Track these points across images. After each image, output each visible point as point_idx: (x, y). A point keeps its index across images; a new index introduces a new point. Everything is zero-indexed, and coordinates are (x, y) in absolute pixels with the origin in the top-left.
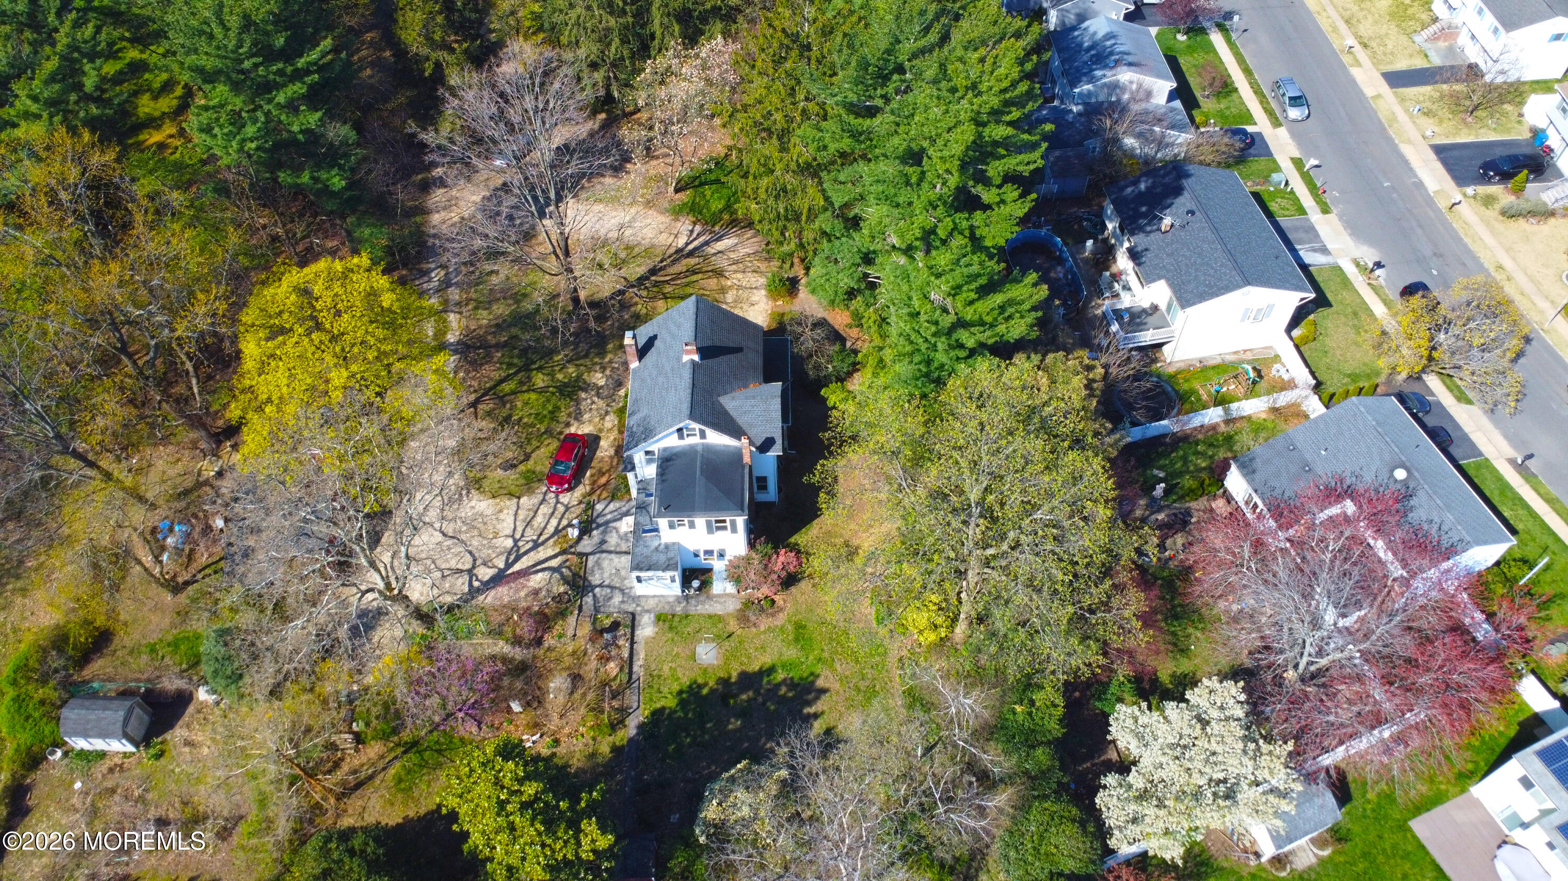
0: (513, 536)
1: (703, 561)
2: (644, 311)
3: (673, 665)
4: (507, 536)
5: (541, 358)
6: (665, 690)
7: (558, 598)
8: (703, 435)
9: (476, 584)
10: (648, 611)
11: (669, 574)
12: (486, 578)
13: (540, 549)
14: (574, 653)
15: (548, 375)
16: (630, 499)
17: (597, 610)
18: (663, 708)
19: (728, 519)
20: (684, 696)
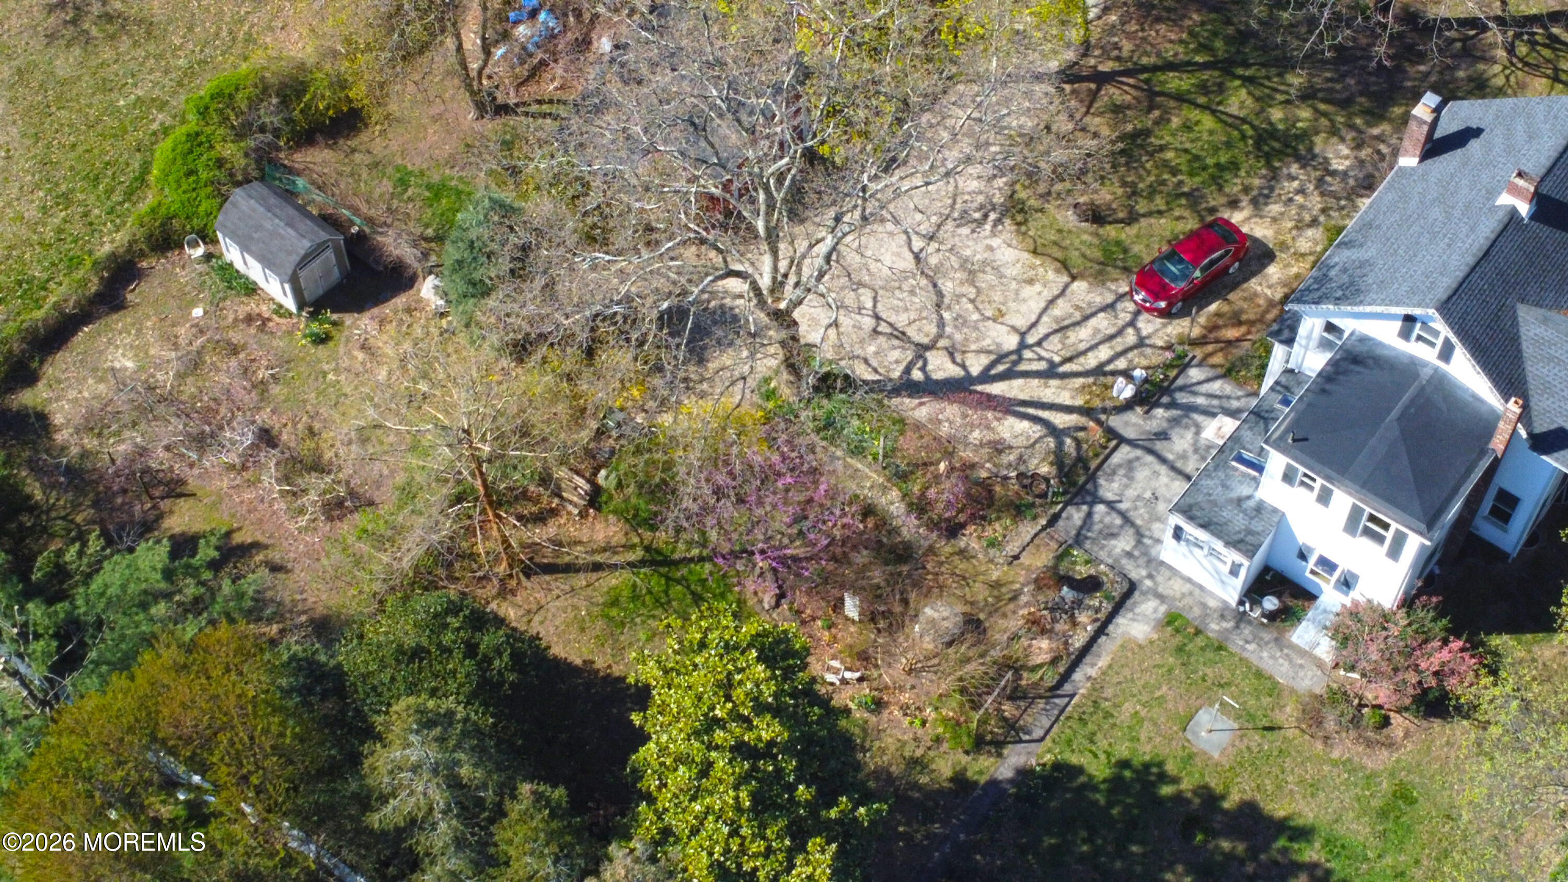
0: (1023, 335)
1: (1307, 572)
2: (1499, 81)
3: (1143, 713)
4: (1014, 329)
5: (1263, 65)
6: (1102, 743)
7: (1028, 480)
8: (1446, 353)
9: (917, 375)
10: (1161, 598)
11: (1233, 556)
12: (938, 376)
13: (1054, 382)
14: (996, 585)
15: (1257, 99)
16: (1255, 394)
17: (1079, 540)
18: (1080, 770)
19: (1395, 527)
20: (1127, 774)
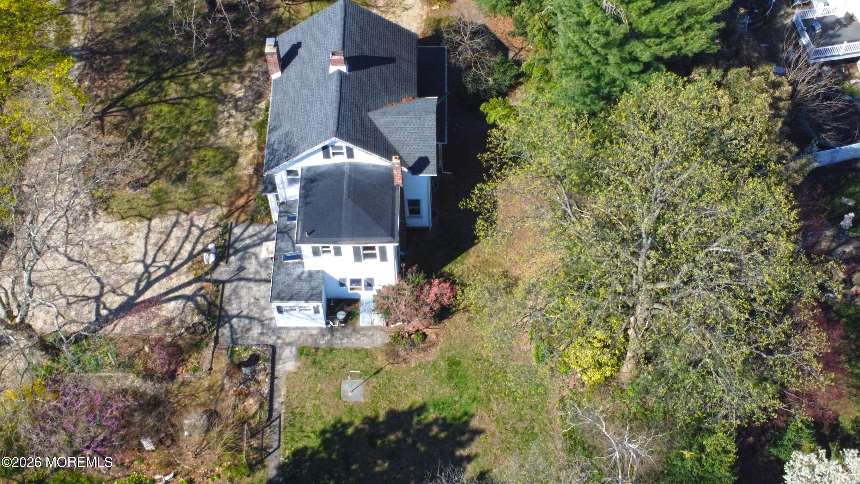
0: (143, 261)
1: (349, 291)
2: (287, 15)
3: (317, 403)
4: (137, 261)
5: (174, 66)
6: (308, 429)
7: (192, 329)
8: (350, 154)
9: (104, 312)
10: (290, 344)
11: (312, 305)
12: (115, 306)
13: (173, 275)
14: (210, 389)
15: (182, 84)
16: (271, 223)
17: (234, 342)
18: (305, 449)
19: (377, 246)
